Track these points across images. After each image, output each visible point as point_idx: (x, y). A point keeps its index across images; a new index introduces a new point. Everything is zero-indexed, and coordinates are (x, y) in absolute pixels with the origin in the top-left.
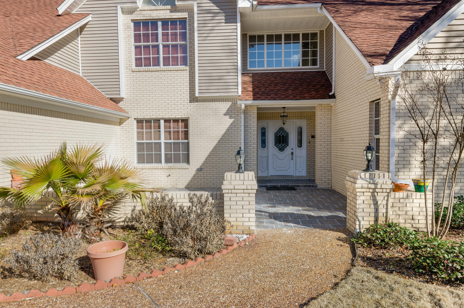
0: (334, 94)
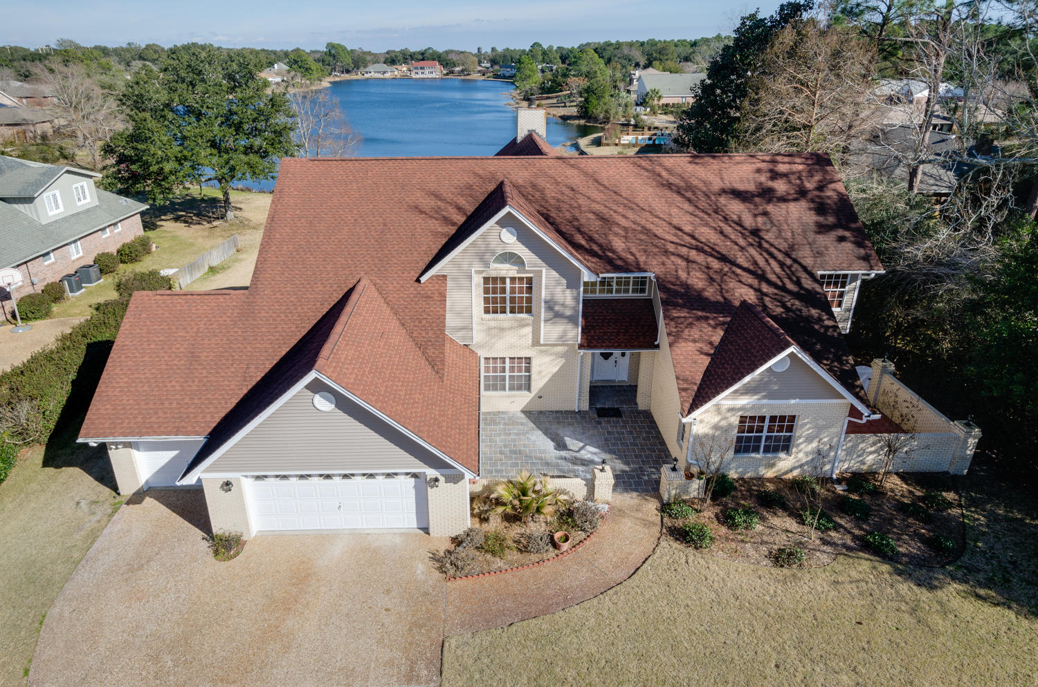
0: (658, 345)
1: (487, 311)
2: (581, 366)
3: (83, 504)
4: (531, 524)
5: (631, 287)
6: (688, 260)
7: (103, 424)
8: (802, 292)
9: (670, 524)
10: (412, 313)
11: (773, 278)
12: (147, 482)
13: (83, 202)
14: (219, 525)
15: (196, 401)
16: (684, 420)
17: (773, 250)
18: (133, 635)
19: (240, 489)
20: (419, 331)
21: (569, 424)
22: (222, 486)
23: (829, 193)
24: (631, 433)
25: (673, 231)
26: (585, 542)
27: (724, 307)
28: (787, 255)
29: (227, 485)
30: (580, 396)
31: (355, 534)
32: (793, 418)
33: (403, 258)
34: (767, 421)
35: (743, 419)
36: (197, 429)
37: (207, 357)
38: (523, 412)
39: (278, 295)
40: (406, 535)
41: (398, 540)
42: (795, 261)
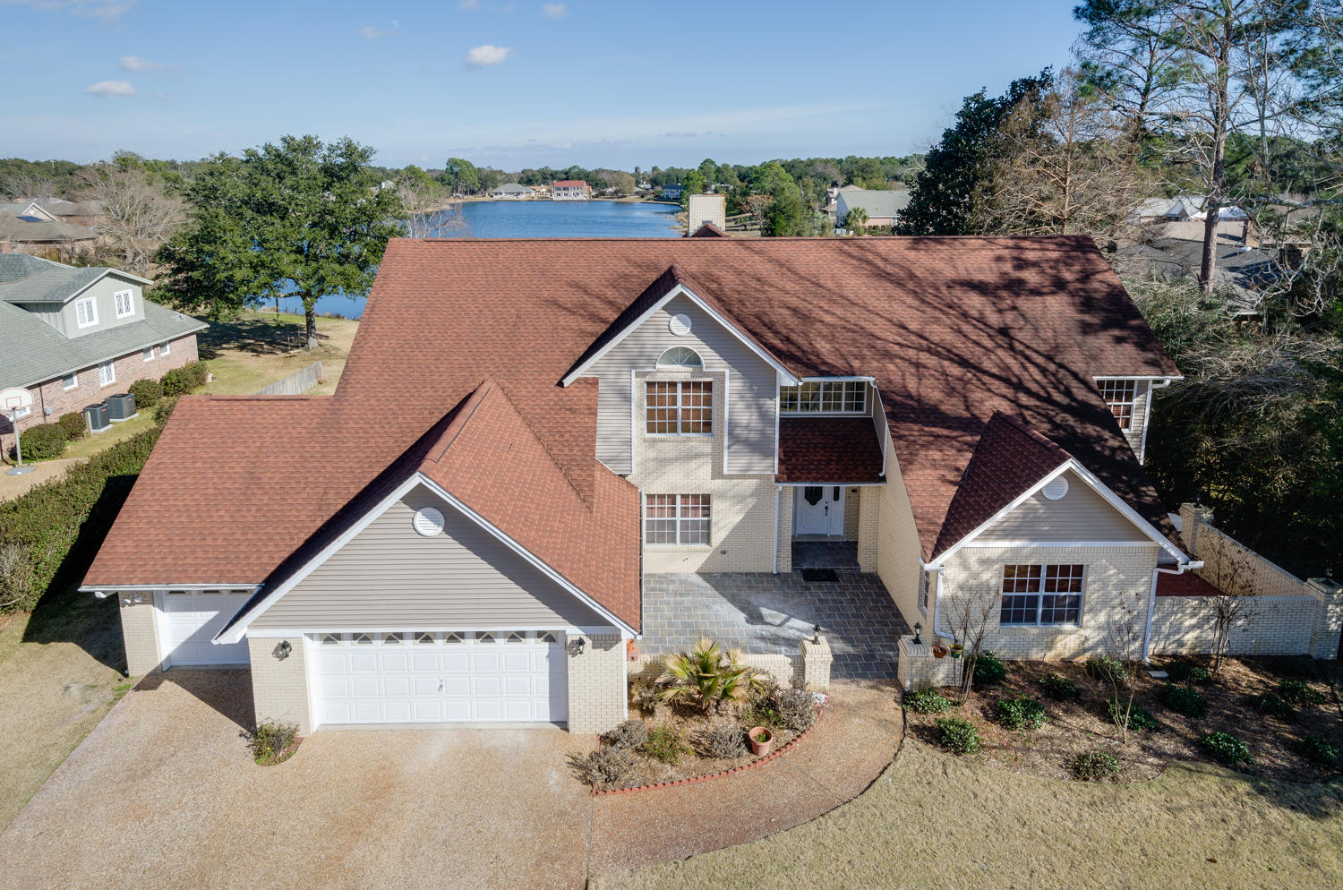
0: (884, 476)
1: (651, 429)
2: (780, 507)
3: (74, 690)
4: (715, 718)
5: (843, 402)
6: (918, 365)
7: (119, 566)
8: (1073, 404)
9: (916, 722)
10: (550, 424)
11: (1034, 387)
12: (169, 658)
13: (125, 314)
14: (267, 711)
15: (250, 536)
16: (927, 567)
17: (1028, 352)
18: (123, 870)
19: (301, 655)
20: (560, 447)
21: (765, 590)
22: (276, 650)
23: (1096, 285)
24: (852, 601)
25: (894, 329)
26: (794, 744)
27: (970, 424)
28: (1050, 358)
29: (284, 648)
30: (778, 551)
31: (462, 730)
32: (1079, 570)
33: (541, 356)
34: (1043, 573)
35: (1009, 570)
36: (248, 573)
37: (270, 478)
38: (699, 573)
39: (373, 402)
40: (534, 731)
41: (522, 738)
42: (1061, 366)
